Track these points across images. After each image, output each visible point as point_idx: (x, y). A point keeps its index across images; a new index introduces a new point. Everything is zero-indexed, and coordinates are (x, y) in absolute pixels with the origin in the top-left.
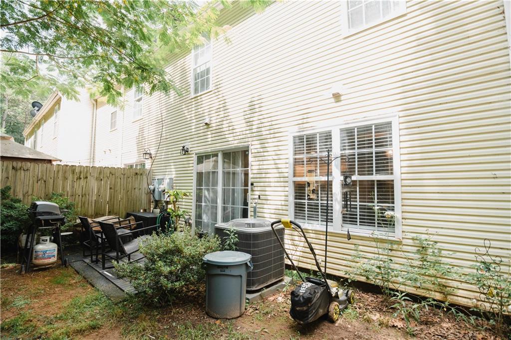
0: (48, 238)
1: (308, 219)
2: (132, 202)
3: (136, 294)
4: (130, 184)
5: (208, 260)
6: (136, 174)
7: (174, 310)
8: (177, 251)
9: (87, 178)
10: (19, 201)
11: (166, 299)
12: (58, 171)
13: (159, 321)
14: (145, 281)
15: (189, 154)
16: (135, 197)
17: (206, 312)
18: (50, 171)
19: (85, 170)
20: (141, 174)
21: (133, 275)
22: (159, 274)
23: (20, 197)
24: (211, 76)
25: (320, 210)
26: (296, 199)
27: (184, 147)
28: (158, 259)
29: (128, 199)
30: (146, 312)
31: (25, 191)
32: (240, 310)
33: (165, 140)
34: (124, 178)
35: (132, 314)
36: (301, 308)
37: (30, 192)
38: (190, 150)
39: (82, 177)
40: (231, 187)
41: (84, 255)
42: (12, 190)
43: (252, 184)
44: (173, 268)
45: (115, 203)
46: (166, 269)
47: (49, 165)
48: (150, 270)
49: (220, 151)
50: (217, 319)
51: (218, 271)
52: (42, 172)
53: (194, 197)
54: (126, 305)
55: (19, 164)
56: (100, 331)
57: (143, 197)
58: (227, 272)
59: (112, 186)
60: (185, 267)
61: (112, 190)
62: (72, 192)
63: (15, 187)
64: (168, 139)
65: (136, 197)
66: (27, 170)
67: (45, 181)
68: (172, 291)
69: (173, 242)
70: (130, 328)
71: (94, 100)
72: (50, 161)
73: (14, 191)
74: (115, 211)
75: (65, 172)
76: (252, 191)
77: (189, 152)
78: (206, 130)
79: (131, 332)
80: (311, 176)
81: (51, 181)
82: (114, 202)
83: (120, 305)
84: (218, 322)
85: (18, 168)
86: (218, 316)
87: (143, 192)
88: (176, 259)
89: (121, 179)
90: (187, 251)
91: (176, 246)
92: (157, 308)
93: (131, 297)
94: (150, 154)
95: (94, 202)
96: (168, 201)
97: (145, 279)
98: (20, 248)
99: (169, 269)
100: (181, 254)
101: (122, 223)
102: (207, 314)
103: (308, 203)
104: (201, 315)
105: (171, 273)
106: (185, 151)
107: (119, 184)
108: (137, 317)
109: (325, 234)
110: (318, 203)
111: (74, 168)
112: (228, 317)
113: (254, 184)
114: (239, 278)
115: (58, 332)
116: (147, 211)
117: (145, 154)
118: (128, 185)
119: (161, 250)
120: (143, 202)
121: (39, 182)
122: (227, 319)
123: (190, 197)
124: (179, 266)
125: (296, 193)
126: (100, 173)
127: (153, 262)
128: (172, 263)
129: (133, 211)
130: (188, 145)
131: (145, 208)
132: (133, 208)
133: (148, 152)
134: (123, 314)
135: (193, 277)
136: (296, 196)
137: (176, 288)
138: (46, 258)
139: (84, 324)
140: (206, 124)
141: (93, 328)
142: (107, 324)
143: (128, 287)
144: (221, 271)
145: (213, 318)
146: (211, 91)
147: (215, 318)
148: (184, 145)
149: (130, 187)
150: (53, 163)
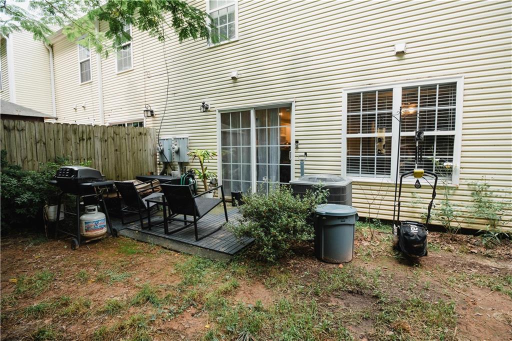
0: (96, 207)
2: (139, 165)
4: (136, 146)
5: (326, 213)
6: (140, 133)
9: (90, 138)
10: (18, 168)
12: (58, 131)
15: (209, 111)
16: (141, 159)
18: (48, 131)
19: (88, 130)
20: (145, 134)
23: (20, 163)
24: (236, 22)
27: (203, 103)
29: (135, 161)
31: (23, 156)
33: (173, 95)
34: (128, 138)
36: (419, 245)
37: (29, 157)
38: (210, 106)
39: (85, 137)
40: (267, 146)
41: (123, 223)
42: (8, 155)
43: (297, 142)
45: (123, 166)
47: (42, 124)
49: (252, 108)
51: (339, 222)
52: (39, 133)
53: (219, 158)
55: (12, 123)
57: (149, 159)
58: (347, 221)
59: (117, 148)
61: (118, 153)
62: (77, 155)
63: (11, 151)
64: (176, 95)
65: (143, 159)
66: (22, 130)
67: (45, 144)
70: (271, 282)
72: (41, 119)
73: (10, 156)
74: (123, 175)
75: (66, 132)
76: (297, 148)
77: (209, 109)
78: (232, 85)
81: (52, 143)
82: (121, 165)
84: (341, 266)
85: (11, 127)
86: (339, 261)
87: (149, 154)
89: (125, 139)
94: (152, 112)
95: (100, 166)
96: (182, 163)
102: (323, 261)
106: (205, 108)
107: (124, 145)
110: (374, 158)
111: (75, 127)
112: (347, 262)
113: (299, 141)
116: (154, 174)
117: (147, 111)
118: (133, 146)
120: (149, 164)
121: (38, 145)
123: (215, 157)
125: (348, 149)
126: (104, 133)
129: (141, 174)
130: (208, 102)
131: (153, 171)
132: (141, 171)
133: (149, 108)
136: (348, 152)
138: (98, 229)
140: (234, 78)
141: (235, 287)
144: (342, 221)
145: (333, 263)
146: (238, 41)
147: (336, 264)
148: (204, 100)
149: (136, 148)
150: (46, 121)
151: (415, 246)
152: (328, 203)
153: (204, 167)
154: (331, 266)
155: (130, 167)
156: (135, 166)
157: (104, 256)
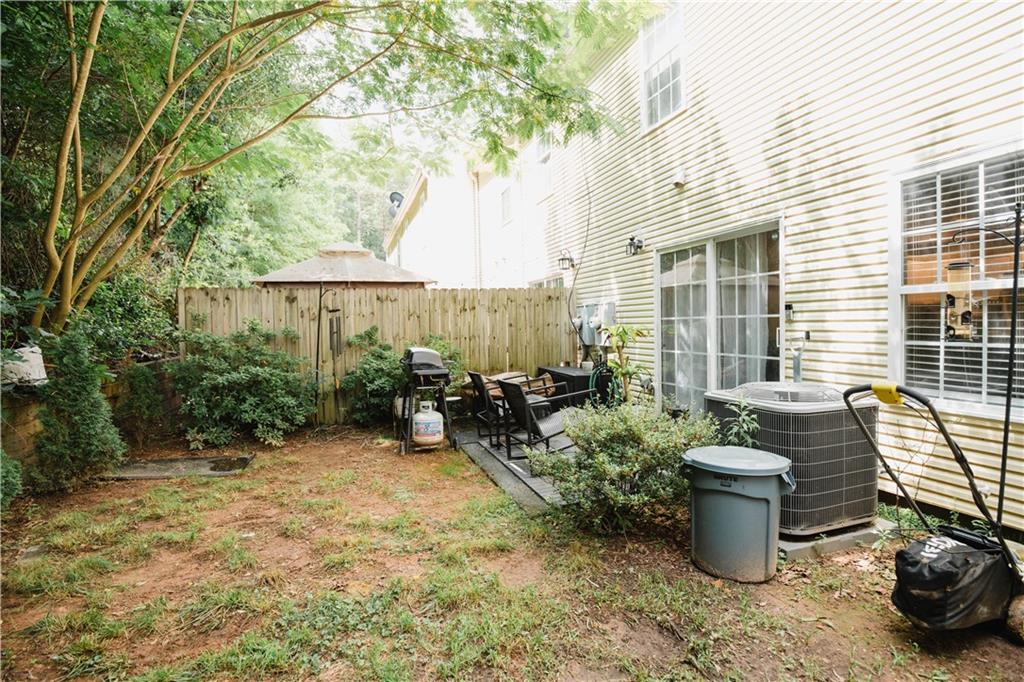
0: (429, 403)
1: (946, 389)
2: (546, 349)
3: (564, 506)
4: (541, 317)
5: (693, 461)
6: (550, 297)
7: (629, 545)
8: (632, 438)
9: (474, 308)
10: (390, 348)
11: (614, 524)
12: (435, 300)
13: (604, 559)
14: (578, 485)
15: (644, 252)
16: (549, 340)
17: (692, 560)
19: (471, 296)
20: (558, 298)
21: (557, 472)
22: (600, 476)
23: (390, 342)
24: (682, 78)
25: (985, 367)
26: (910, 338)
27: (632, 239)
28: (598, 449)
29: (539, 343)
30: (581, 539)
31: (395, 333)
32: (767, 569)
33: (596, 230)
34: (530, 306)
35: (559, 538)
36: (925, 593)
37: (401, 335)
38: (644, 244)
39: (467, 307)
40: (738, 316)
41: (479, 435)
42: (379, 331)
43: (788, 307)
44: (626, 469)
45: (519, 349)
46: (614, 470)
47: (421, 291)
48: (585, 468)
49: (708, 239)
50: (716, 577)
52: (413, 302)
53: (657, 339)
54: (548, 522)
55: (383, 292)
56: (512, 556)
57: (563, 340)
58: (736, 488)
59: (512, 322)
60: (648, 470)
61: (513, 328)
62: (456, 333)
63: (383, 327)
64: (601, 228)
65: (552, 338)
66: (395, 300)
67: (418, 317)
68: (626, 510)
69: (624, 420)
70: (557, 561)
71: (474, 174)
72: (422, 284)
73: (382, 332)
74: (520, 364)
75: (444, 301)
76: (790, 321)
77: (644, 248)
78: (676, 198)
79: (559, 568)
80: (958, 279)
81: (427, 316)
82: (517, 348)
83: (539, 521)
84: (718, 583)
85: (384, 297)
86: (718, 573)
87: (563, 330)
88: (630, 452)
89: (525, 308)
90: (651, 439)
91: (629, 430)
92: (599, 536)
93: (557, 509)
94: (571, 260)
95: (487, 349)
96: (607, 347)
97: (578, 482)
98: (396, 417)
99: (618, 469)
100: (639, 444)
101: (532, 385)
102: (694, 563)
103: (946, 347)
104: (682, 564)
105: (622, 476)
106: (636, 247)
107: (523, 317)
108: (566, 545)
109: (1002, 427)
110: (981, 349)
111: (455, 293)
112: (740, 579)
113: (794, 305)
114: (764, 505)
115: (454, 546)
116: (571, 364)
117: (563, 259)
118: (537, 318)
119: (603, 434)
120: (563, 349)
121: (412, 318)
122: (736, 581)
123: (649, 339)
124: (637, 467)
125: (909, 323)
126: (493, 300)
127: (590, 454)
128: (622, 459)
129: (549, 364)
130: (641, 234)
131: (568, 360)
132: (548, 358)
133: (567, 256)
134: (543, 537)
135: (664, 489)
136: (910, 331)
137: (632, 506)
138: (428, 435)
139: (488, 542)
140: (677, 185)
141: (502, 550)
142: (523, 547)
143: (550, 492)
144: (722, 485)
145: (707, 573)
146: (685, 111)
147: (712, 575)
148: (634, 234)
149: (541, 322)
150: (427, 287)
151: (914, 592)
152: (755, 446)
153: (625, 356)
154: (705, 579)
155: (531, 352)
156: (539, 352)
157: (419, 470)
